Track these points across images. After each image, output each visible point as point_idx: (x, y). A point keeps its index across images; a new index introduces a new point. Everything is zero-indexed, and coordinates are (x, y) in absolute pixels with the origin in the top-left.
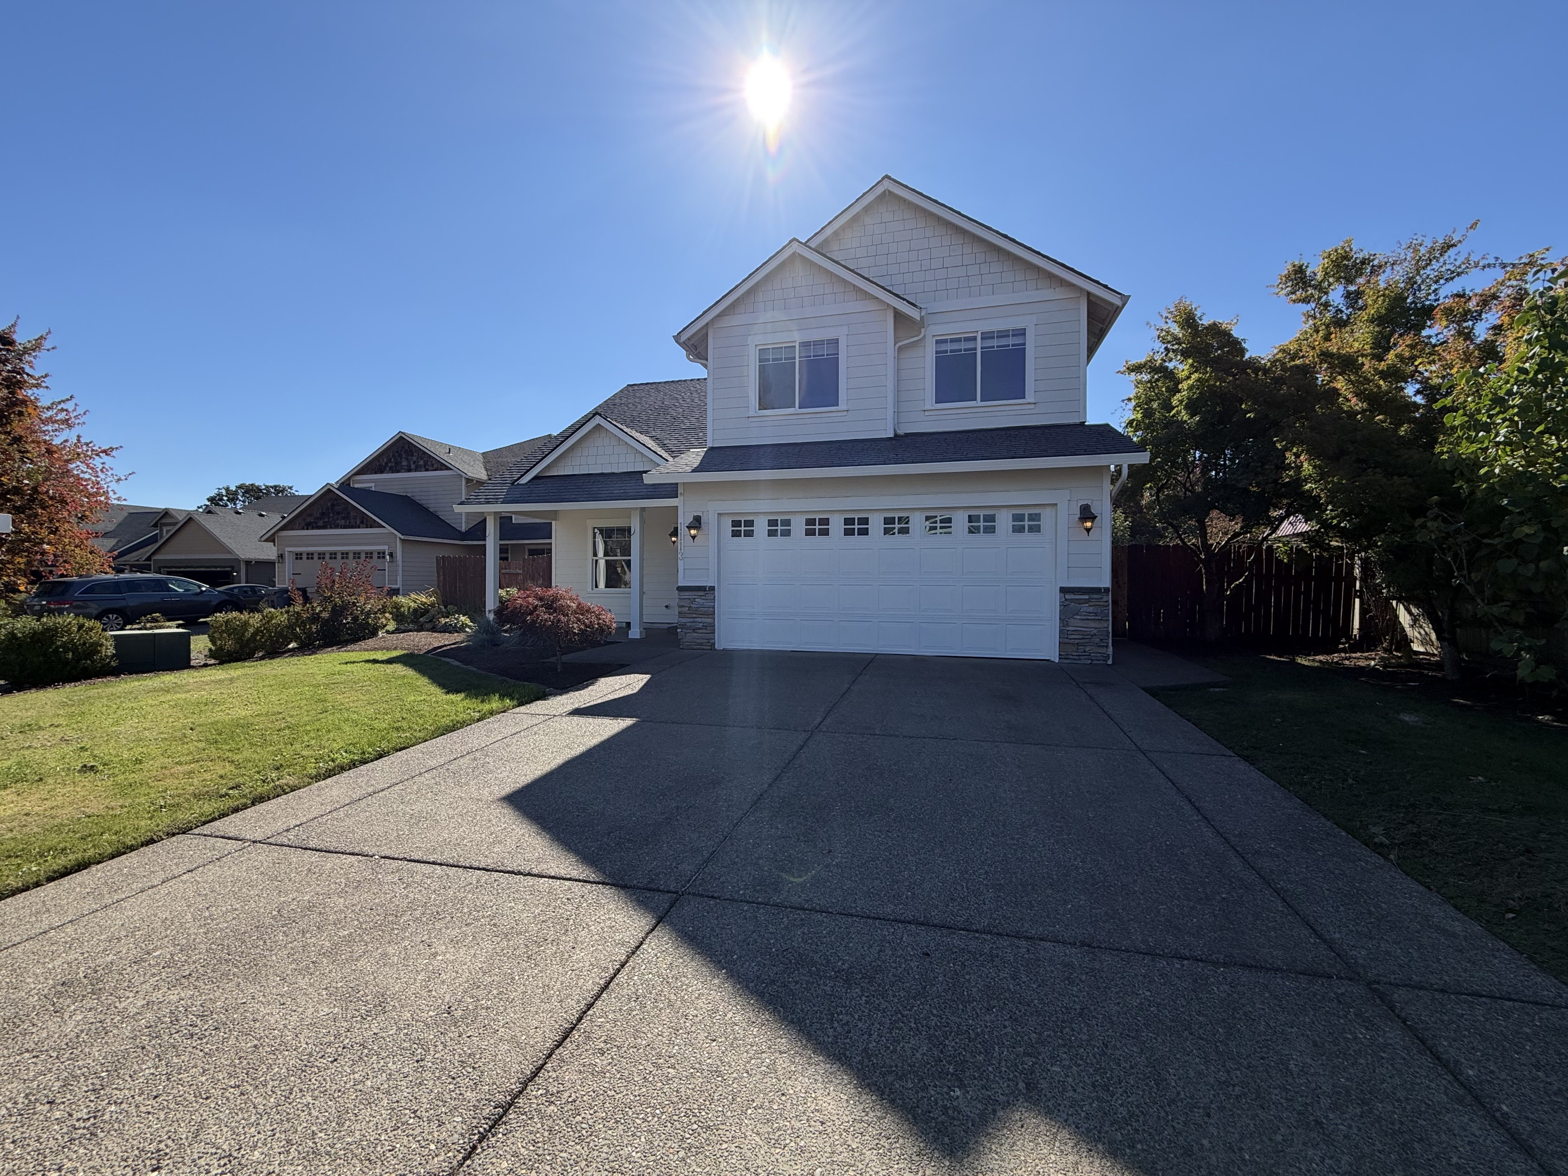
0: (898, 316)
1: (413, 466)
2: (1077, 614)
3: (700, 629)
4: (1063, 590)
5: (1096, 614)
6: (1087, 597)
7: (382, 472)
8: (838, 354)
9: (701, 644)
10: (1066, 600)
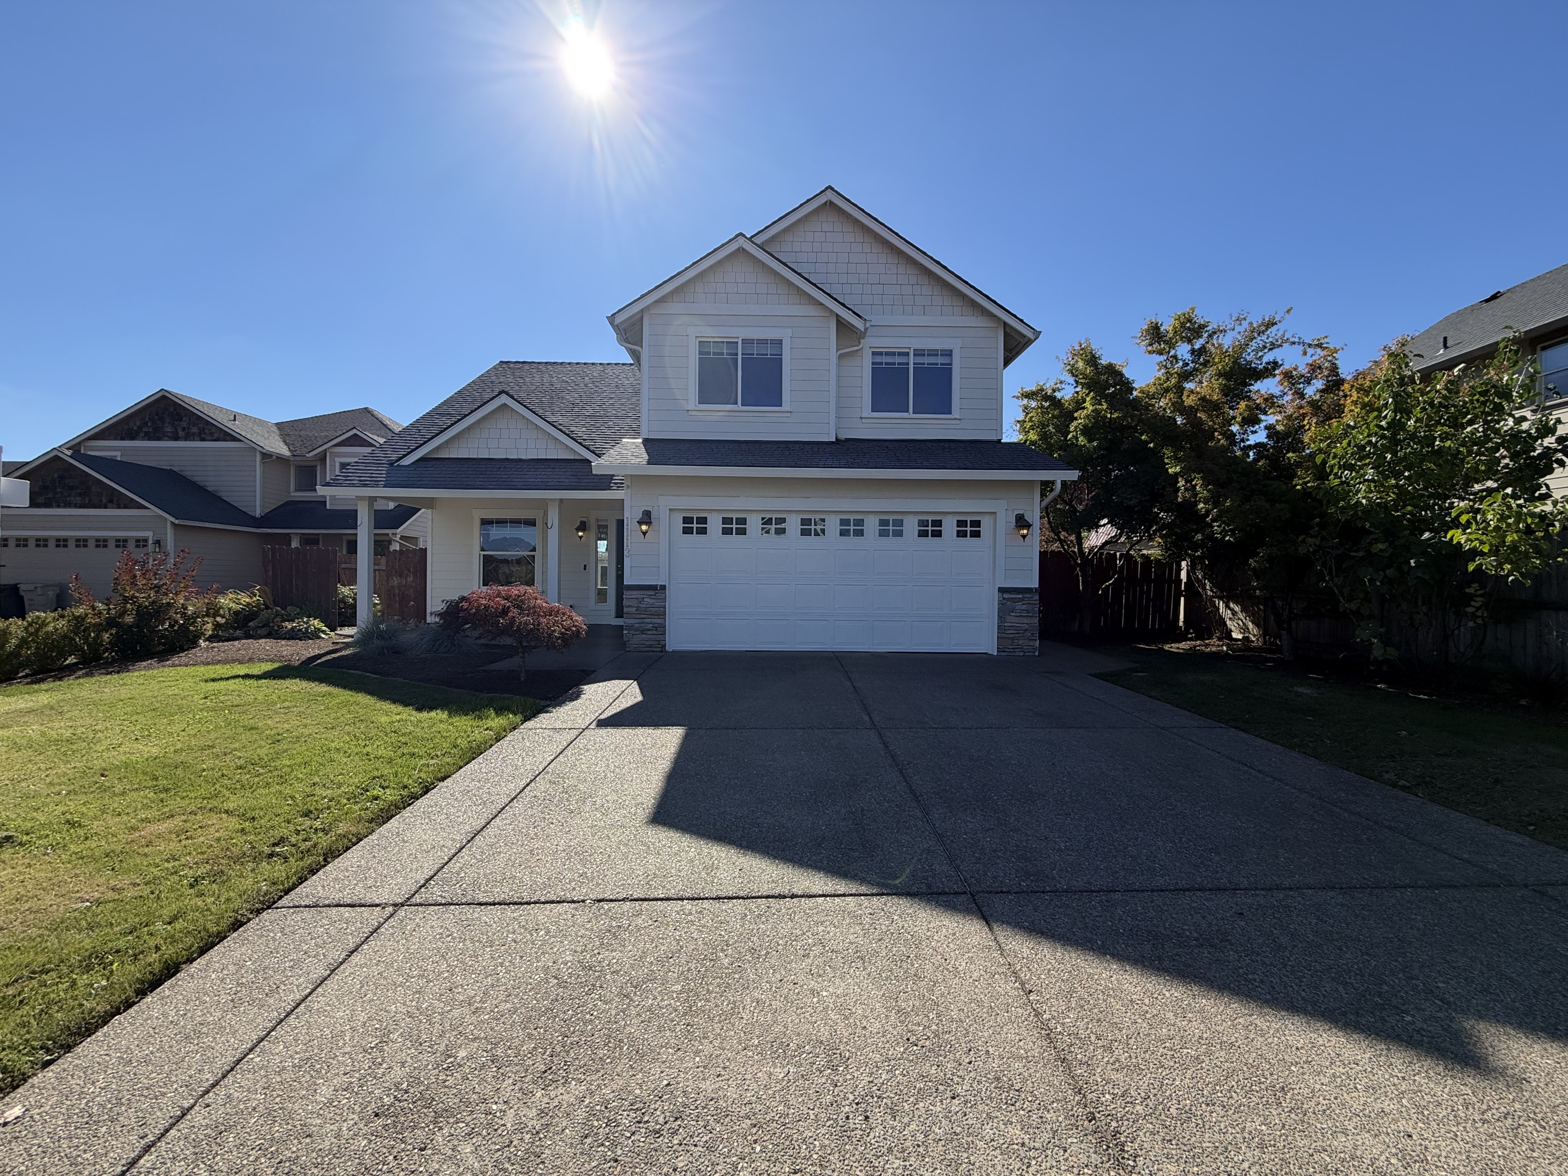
0: (841, 324)
1: (181, 434)
2: (1013, 612)
3: (649, 630)
4: (1002, 590)
5: (1028, 611)
6: (1021, 596)
7: (132, 438)
8: (781, 355)
9: (651, 646)
10: (1004, 598)
